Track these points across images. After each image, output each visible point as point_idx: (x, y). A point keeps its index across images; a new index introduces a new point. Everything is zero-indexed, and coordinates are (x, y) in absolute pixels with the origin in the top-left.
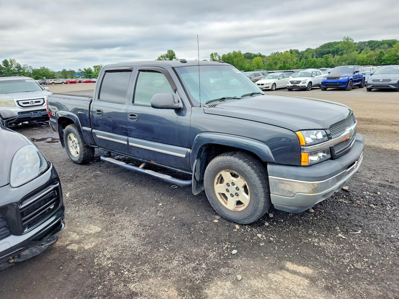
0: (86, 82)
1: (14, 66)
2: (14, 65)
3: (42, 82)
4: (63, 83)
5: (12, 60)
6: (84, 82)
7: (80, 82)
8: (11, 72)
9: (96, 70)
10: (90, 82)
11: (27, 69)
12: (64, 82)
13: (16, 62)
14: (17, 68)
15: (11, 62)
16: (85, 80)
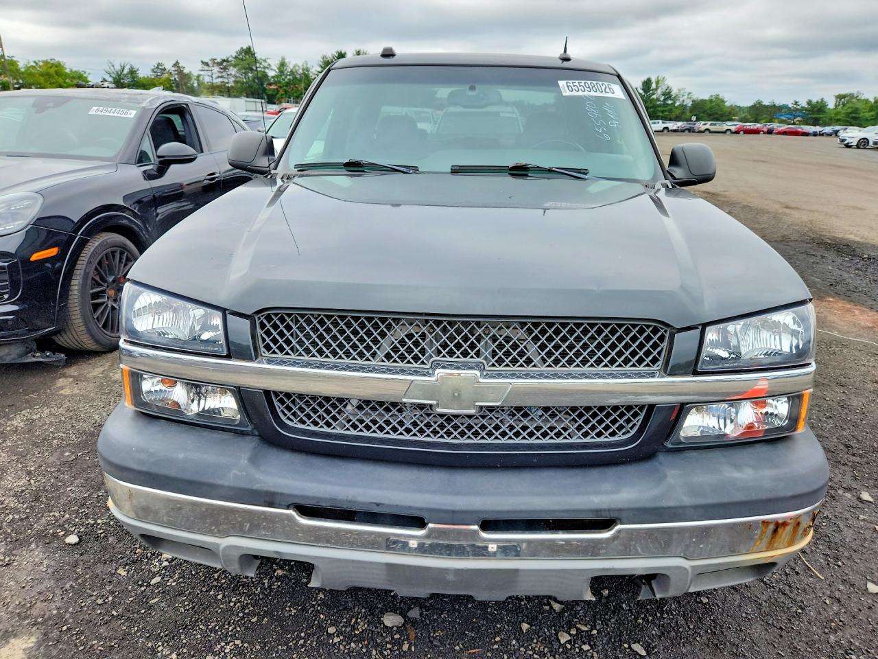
0: (785, 133)
1: (659, 91)
2: (660, 88)
3: (688, 126)
4: (728, 133)
5: (659, 78)
6: (779, 133)
7: (770, 132)
8: (651, 103)
9: (839, 105)
10: (796, 133)
11: (681, 100)
12: (730, 130)
13: (666, 83)
14: (663, 95)
15: (657, 82)
16: (784, 127)
